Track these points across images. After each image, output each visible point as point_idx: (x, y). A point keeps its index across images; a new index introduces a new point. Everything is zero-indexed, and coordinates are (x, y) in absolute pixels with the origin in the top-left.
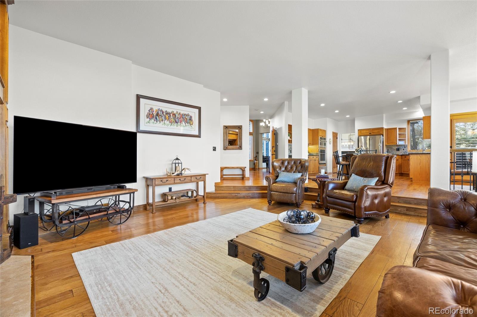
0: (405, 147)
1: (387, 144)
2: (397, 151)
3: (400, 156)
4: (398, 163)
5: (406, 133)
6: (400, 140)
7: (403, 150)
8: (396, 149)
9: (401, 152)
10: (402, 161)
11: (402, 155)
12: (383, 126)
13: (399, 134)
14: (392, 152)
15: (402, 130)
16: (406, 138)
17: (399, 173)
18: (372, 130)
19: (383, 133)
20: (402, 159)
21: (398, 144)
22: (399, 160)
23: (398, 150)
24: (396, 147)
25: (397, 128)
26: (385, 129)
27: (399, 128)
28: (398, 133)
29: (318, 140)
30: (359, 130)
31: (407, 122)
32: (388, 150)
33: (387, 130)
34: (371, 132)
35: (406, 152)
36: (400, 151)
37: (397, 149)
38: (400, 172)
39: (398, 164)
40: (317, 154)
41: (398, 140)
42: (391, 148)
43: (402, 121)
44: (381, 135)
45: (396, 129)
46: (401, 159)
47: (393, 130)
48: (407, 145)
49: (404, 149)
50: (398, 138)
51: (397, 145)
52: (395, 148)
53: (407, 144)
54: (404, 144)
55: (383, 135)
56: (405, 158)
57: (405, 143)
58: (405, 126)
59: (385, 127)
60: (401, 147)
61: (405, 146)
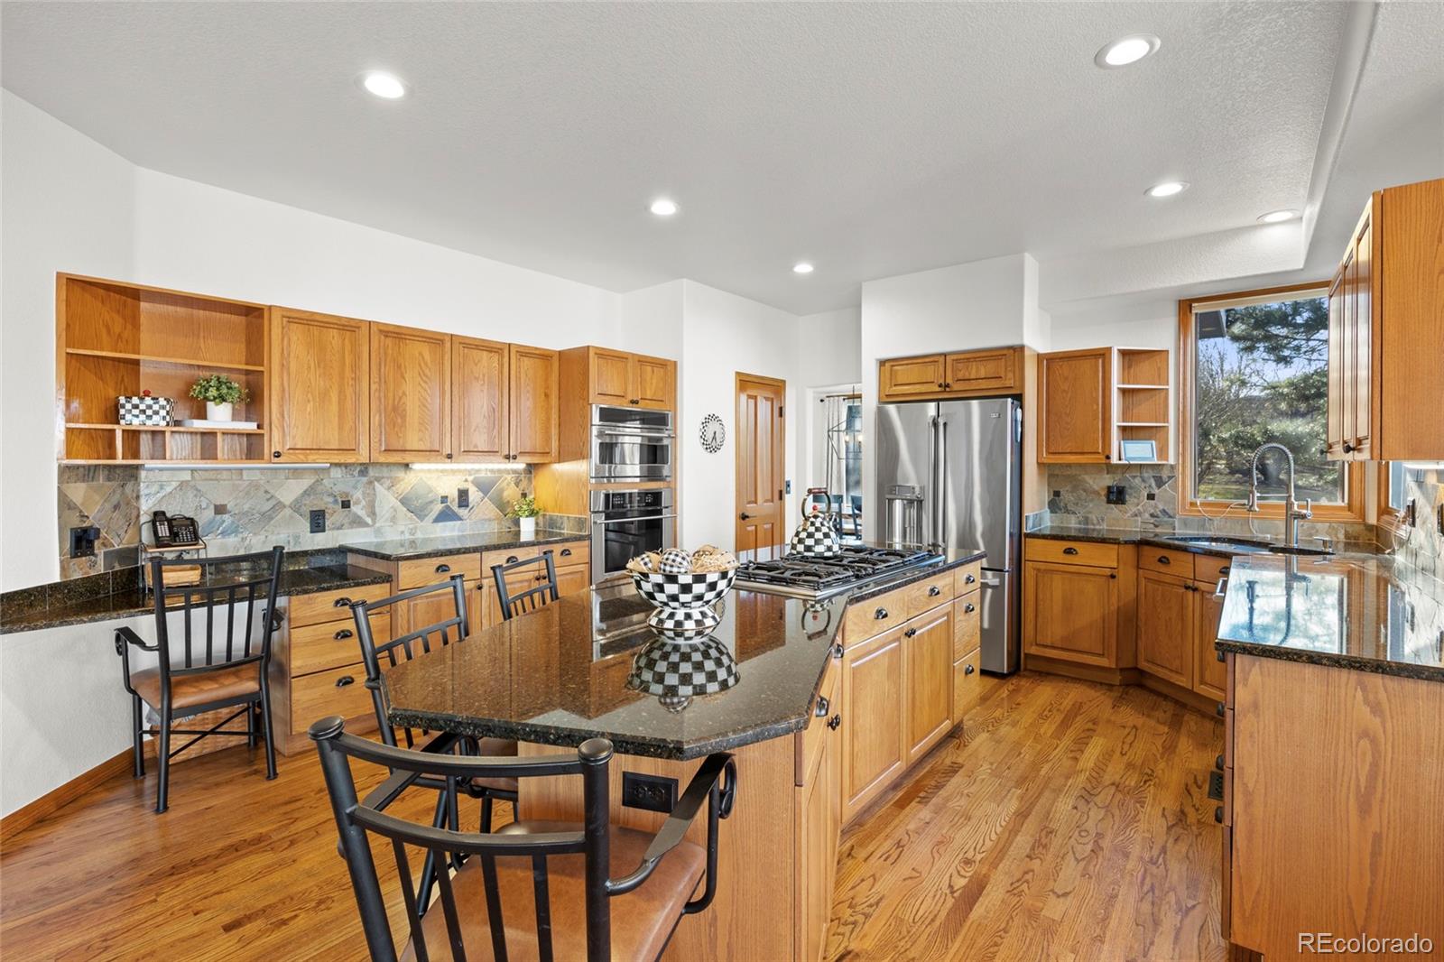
0: (1160, 482)
1: (1046, 458)
2: (1109, 501)
3: (1130, 548)
4: (1114, 600)
5: (1171, 387)
6: (1128, 433)
7: (1151, 497)
8: (1103, 493)
9: (1134, 510)
10: (1143, 582)
11: (1142, 544)
12: (1022, 336)
13: (1124, 392)
14: (1083, 512)
15: (1145, 367)
16: (1166, 419)
17: (1122, 670)
18: (957, 360)
19: (1022, 386)
20: (1138, 567)
21: (1114, 460)
22: (1121, 576)
23: (1117, 496)
24: (1108, 480)
25: (1109, 349)
26: (1040, 357)
27: (1125, 354)
28: (1116, 384)
29: (586, 425)
30: (882, 363)
31: (1172, 310)
32: (1057, 494)
33: (1050, 362)
34: (949, 381)
35: (1164, 511)
36: (1131, 506)
37: (1109, 489)
38: (1123, 665)
39: (1114, 608)
40: (581, 523)
41: (1115, 433)
42: (1076, 484)
43: (1141, 307)
44: (1007, 396)
45: (1103, 354)
46: (1132, 572)
47: (1086, 365)
48: (1172, 466)
49: (1156, 491)
50: (1116, 422)
51: (1111, 469)
52: (1096, 487)
53: (1172, 461)
54: (1156, 461)
55: (1019, 398)
56: (1163, 568)
57: (1163, 451)
58: (1161, 336)
59: (1038, 340)
60: (1138, 480)
61: (1159, 475)
